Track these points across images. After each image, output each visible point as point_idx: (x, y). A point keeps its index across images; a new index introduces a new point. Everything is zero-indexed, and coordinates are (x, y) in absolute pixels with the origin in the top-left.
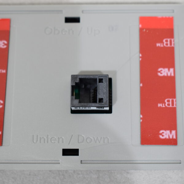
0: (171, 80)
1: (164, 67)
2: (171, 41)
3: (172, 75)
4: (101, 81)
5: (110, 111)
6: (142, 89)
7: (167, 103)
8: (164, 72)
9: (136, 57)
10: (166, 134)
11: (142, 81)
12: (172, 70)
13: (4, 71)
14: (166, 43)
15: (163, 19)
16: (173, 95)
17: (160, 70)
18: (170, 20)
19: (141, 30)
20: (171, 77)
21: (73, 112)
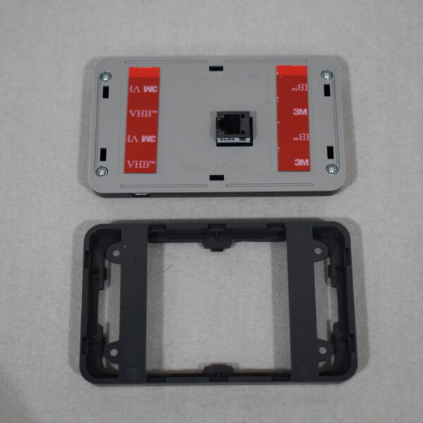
0: (305, 119)
1: (299, 108)
2: (305, 87)
3: (306, 114)
4: (243, 116)
5: (251, 144)
6: (279, 126)
7: (301, 137)
8: (299, 112)
9: (274, 99)
10: (300, 162)
11: (279, 119)
12: (305, 110)
13: (156, 112)
14: (300, 87)
15: (297, 67)
16: (306, 130)
17: (295, 110)
18: (304, 69)
19: (278, 77)
20: (304, 116)
21: (219, 145)
